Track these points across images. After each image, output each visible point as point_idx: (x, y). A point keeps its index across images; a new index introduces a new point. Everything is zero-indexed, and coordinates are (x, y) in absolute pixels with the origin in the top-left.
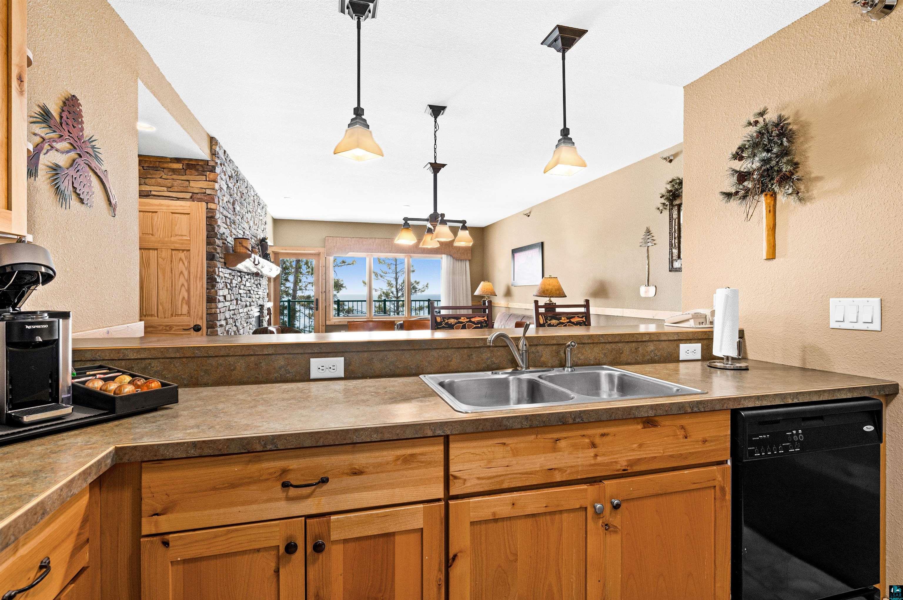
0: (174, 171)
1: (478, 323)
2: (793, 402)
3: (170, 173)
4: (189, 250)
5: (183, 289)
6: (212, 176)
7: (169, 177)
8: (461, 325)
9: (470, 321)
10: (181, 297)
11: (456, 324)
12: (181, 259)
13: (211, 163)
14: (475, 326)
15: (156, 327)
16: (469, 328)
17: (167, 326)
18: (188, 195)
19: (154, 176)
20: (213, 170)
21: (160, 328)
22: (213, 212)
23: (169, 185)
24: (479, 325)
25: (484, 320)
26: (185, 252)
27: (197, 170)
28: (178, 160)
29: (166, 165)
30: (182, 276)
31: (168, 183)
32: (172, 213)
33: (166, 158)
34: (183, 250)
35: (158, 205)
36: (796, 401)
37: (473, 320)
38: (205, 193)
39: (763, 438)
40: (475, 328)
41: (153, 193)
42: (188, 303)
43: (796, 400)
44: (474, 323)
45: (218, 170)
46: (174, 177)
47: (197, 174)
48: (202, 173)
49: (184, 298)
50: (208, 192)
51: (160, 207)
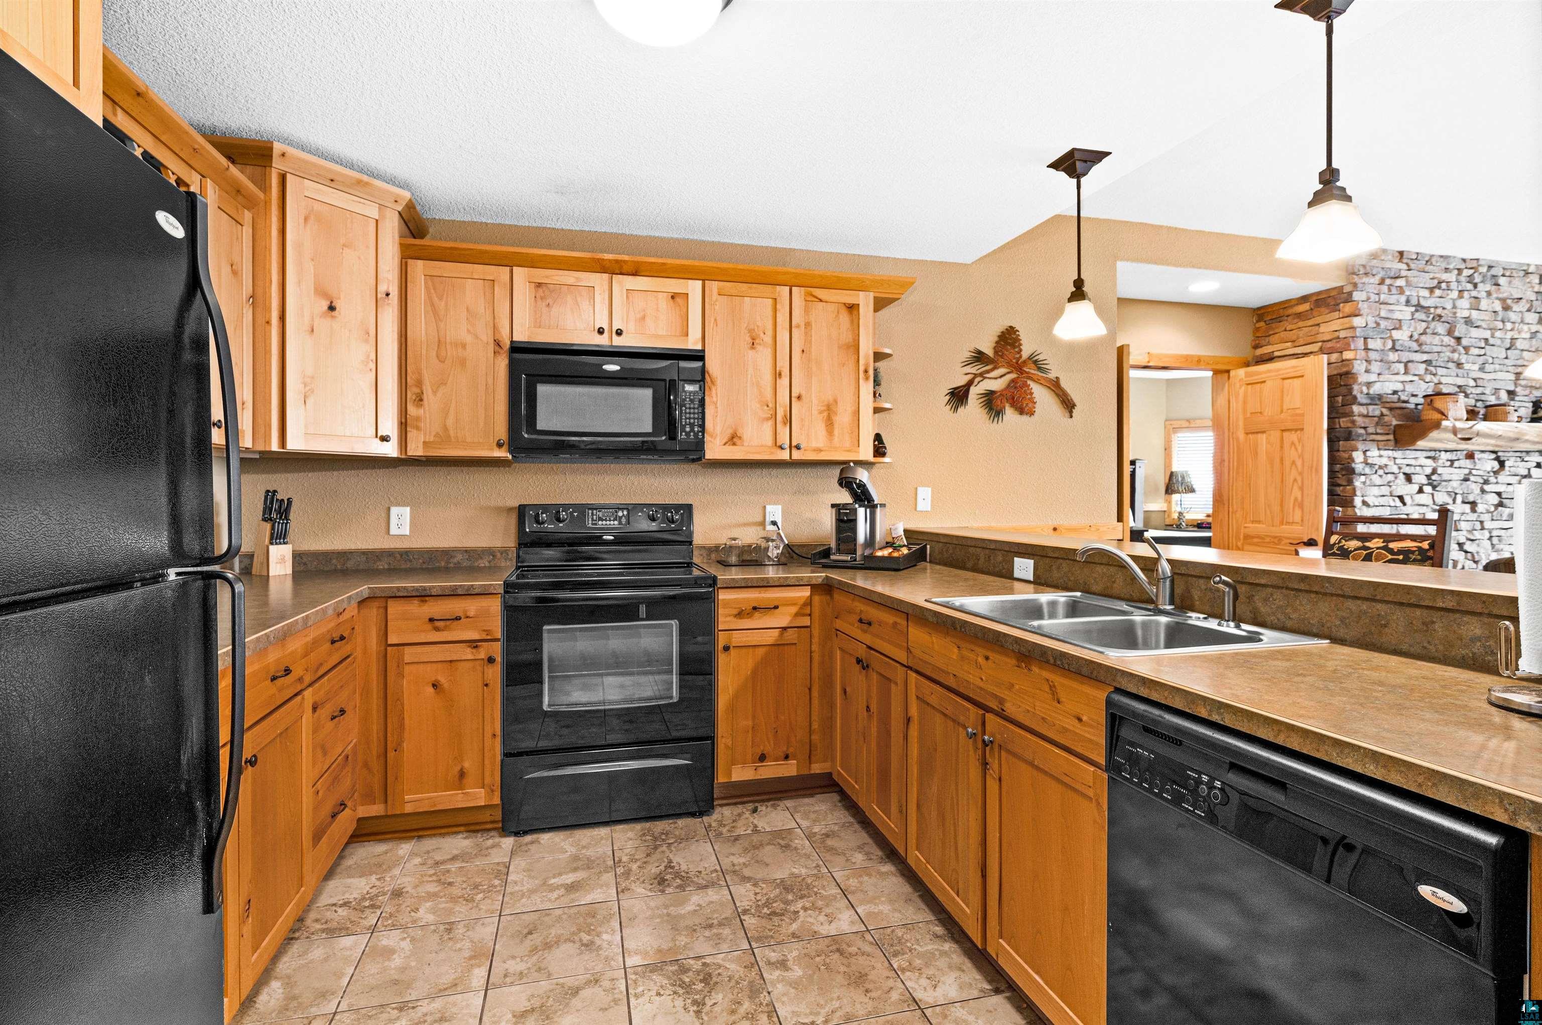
0: (1299, 316)
1: (1400, 552)
2: (1210, 718)
3: (1296, 321)
4: (1302, 429)
5: (1296, 488)
6: (1347, 308)
7: (1293, 327)
8: (1365, 552)
9: (1386, 548)
10: (1292, 499)
11: (1355, 550)
12: (1293, 444)
13: (1347, 289)
14: (1390, 557)
15: (1263, 539)
16: (1377, 560)
17: (1275, 537)
18: (1315, 347)
19: (1277, 331)
20: (1349, 299)
21: (1268, 540)
22: (1348, 365)
23: (1294, 338)
24: (1401, 557)
25: (1420, 548)
26: (1299, 432)
27: (1327, 305)
28: (1304, 299)
29: (1290, 311)
30: (1293, 467)
31: (1292, 335)
32: (1284, 379)
33: (1290, 300)
34: (1296, 430)
35: (1265, 372)
36: (1215, 718)
37: (1392, 545)
38: (1338, 338)
39: (1142, 755)
40: (1390, 561)
41: (1276, 354)
42: (1301, 506)
43: (1217, 717)
44: (1391, 551)
45: (1357, 296)
46: (1301, 324)
47: (1327, 311)
48: (1335, 308)
49: (1296, 499)
50: (1342, 334)
51: (1269, 374)
